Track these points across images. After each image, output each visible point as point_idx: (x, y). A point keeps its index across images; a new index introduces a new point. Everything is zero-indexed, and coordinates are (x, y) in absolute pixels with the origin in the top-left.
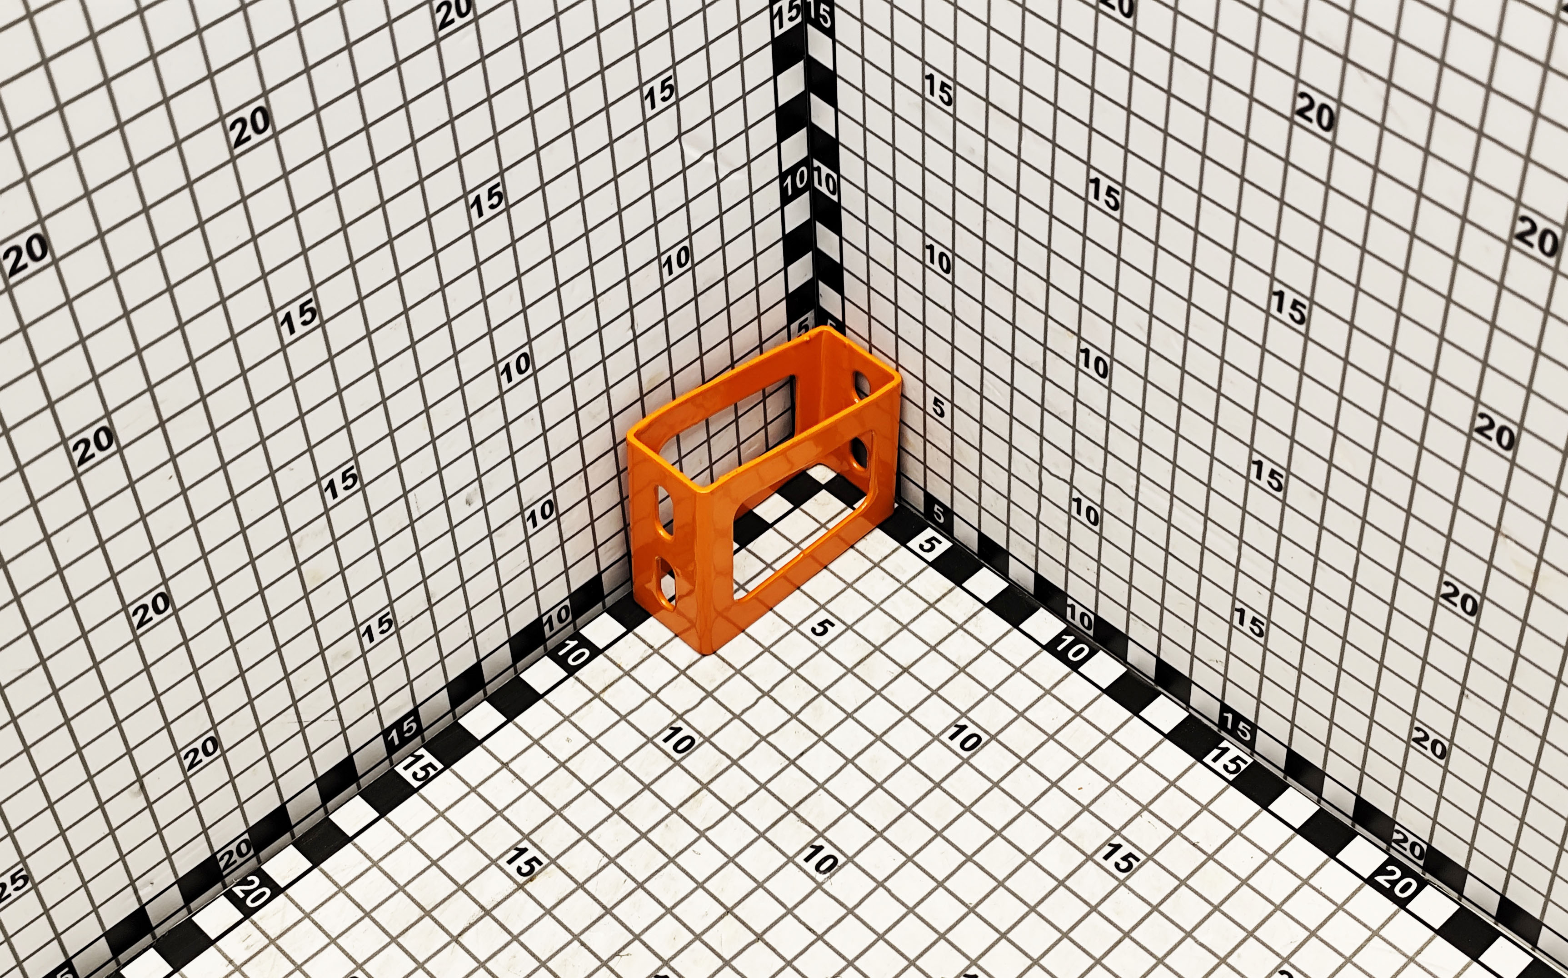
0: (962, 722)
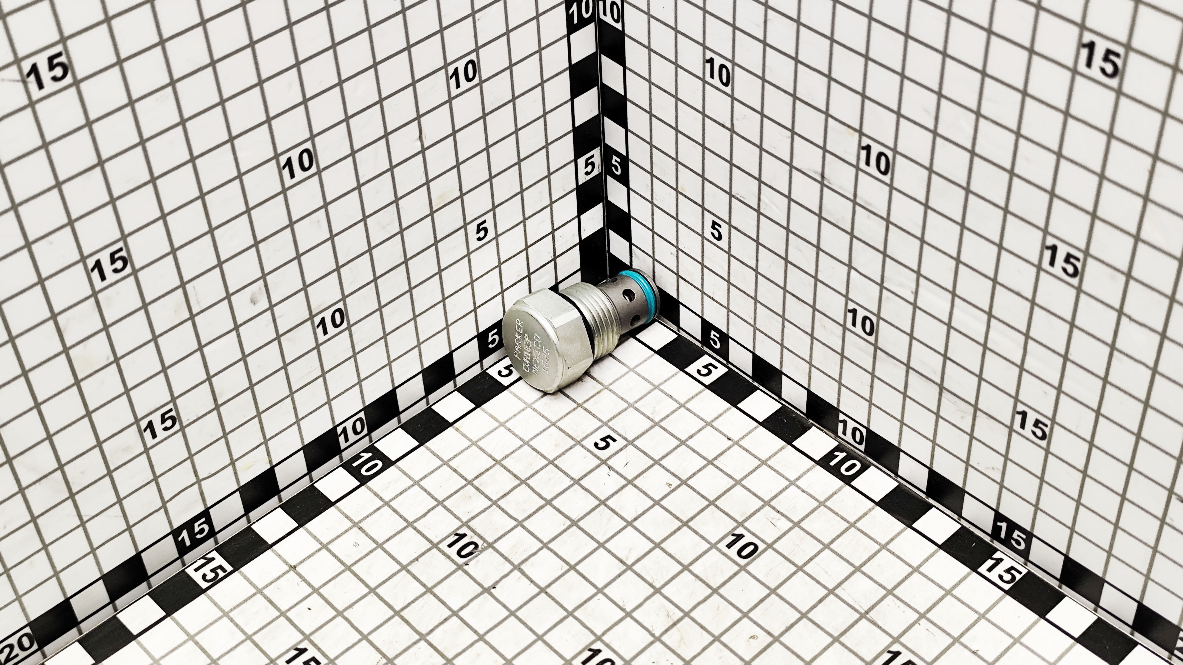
0: (739, 531)
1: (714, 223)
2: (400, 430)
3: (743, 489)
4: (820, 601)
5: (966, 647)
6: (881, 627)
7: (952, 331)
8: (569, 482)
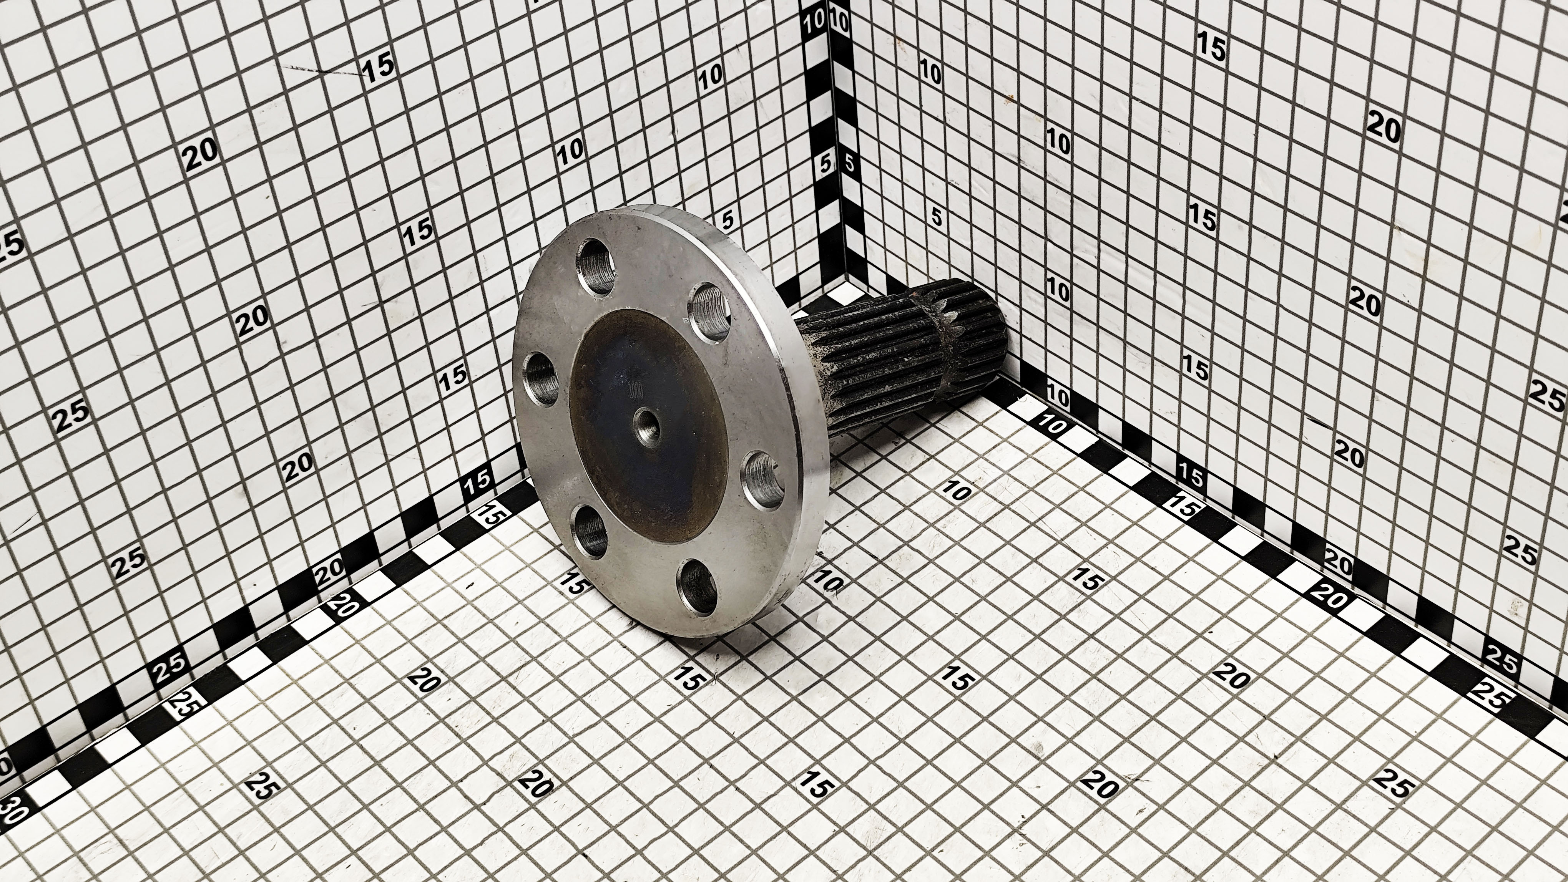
1: (935, 210)
3: (961, 445)
4: (1023, 531)
5: (1146, 564)
6: (1073, 550)
7: (1129, 289)
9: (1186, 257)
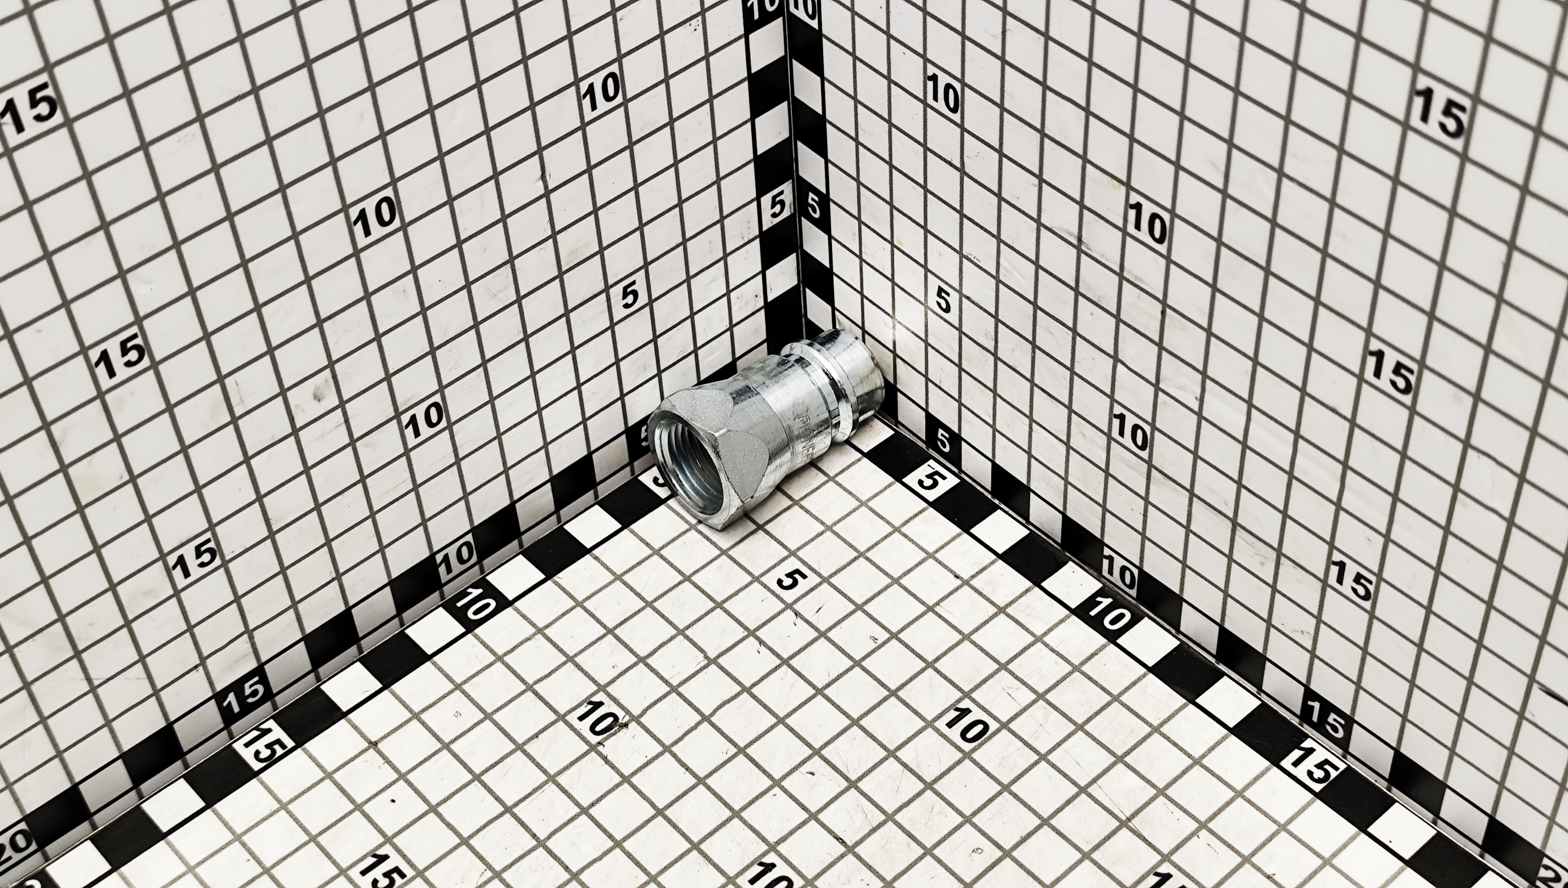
1: (940, 290)
2: (521, 557)
3: (973, 646)
4: (1069, 802)
5: (1259, 869)
6: (1146, 840)
7: (1248, 452)
8: (742, 633)
9: (1353, 423)
